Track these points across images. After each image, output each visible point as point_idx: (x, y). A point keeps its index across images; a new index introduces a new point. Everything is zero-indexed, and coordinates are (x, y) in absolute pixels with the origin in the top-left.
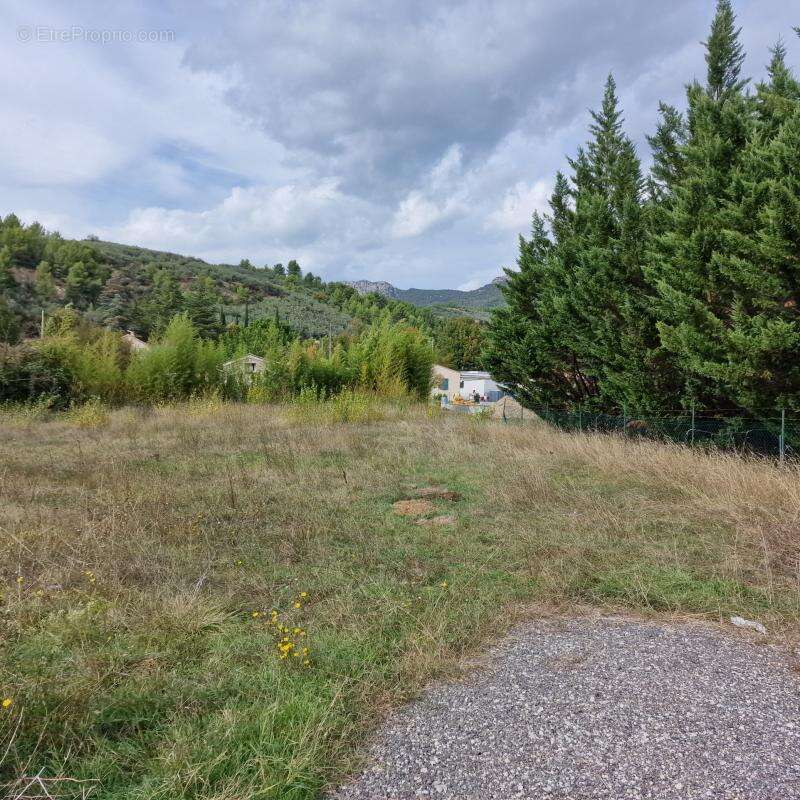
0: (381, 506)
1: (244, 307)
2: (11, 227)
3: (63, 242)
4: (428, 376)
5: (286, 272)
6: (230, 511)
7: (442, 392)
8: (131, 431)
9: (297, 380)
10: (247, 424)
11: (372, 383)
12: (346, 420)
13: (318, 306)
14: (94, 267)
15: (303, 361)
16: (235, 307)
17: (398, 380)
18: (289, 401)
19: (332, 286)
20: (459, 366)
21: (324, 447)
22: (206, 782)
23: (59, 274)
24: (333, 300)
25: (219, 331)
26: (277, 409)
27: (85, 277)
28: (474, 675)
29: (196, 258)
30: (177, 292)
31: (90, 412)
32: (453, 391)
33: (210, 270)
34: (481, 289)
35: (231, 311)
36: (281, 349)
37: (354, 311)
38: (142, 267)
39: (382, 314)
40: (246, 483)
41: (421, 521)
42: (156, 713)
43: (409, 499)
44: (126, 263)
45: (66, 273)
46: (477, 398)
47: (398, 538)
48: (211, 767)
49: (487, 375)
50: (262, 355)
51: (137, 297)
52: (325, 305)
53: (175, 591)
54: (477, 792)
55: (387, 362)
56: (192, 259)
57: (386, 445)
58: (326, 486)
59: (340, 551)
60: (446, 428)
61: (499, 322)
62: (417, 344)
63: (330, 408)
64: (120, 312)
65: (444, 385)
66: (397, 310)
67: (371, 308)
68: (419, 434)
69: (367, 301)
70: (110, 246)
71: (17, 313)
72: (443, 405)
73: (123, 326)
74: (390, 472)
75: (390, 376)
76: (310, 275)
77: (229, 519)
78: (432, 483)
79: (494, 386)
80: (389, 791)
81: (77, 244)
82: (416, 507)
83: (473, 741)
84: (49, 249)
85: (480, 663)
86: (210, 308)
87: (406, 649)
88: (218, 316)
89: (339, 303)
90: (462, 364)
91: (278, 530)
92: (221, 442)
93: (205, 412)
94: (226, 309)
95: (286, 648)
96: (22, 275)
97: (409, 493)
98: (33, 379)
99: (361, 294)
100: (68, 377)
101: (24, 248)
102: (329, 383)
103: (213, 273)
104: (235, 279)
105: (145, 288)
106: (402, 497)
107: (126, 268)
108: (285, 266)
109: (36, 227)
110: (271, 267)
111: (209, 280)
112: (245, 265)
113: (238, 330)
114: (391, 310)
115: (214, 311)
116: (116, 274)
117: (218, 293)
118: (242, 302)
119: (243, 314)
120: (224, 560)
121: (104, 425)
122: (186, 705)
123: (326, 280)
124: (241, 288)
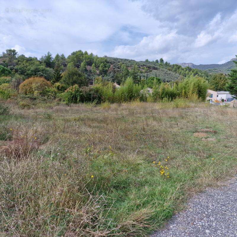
0: (189, 134)
1: (146, 74)
2: (86, 55)
3: (98, 58)
4: (206, 93)
5: (159, 62)
6: (143, 133)
7: (210, 99)
8: (116, 110)
9: (162, 95)
10: (147, 108)
11: (186, 96)
12: (177, 107)
13: (169, 72)
14: (106, 64)
15: (164, 89)
16: (143, 74)
17: (195, 95)
18: (159, 102)
19: (174, 65)
20: (217, 89)
21: (170, 116)
22: (142, 204)
23: (97, 67)
24: (173, 70)
25: (139, 81)
26: (156, 104)
27: (104, 67)
28: (223, 188)
29: (133, 60)
30: (128, 70)
31: (106, 104)
32: (214, 98)
33: (137, 63)
34: (226, 63)
35: (143, 75)
36: (157, 86)
37: (181, 73)
38: (118, 63)
39: (190, 73)
40: (147, 125)
41: (203, 139)
42: (127, 185)
43: (199, 132)
44: (114, 63)
45: (99, 66)
46: (223, 100)
47: (195, 144)
48: (143, 201)
49: (228, 92)
50: (152, 88)
51: (117, 72)
52: (171, 72)
53: (130, 153)
54: (225, 222)
55: (191, 89)
56: (132, 60)
57: (191, 115)
58: (171, 127)
59: (177, 146)
60: (212, 110)
61: (233, 74)
62: (202, 83)
63: (173, 104)
64: (113, 77)
65: (211, 96)
66: (195, 72)
67: (186, 72)
68: (202, 112)
69: (185, 70)
70: (110, 58)
71: (88, 78)
72: (210, 103)
73: (113, 81)
74: (192, 123)
75: (192, 93)
76: (166, 62)
77: (143, 135)
78: (207, 127)
79: (230, 96)
80: (195, 217)
81: (101, 58)
82: (201, 135)
83: (223, 207)
84: (95, 60)
85: (225, 184)
86: (137, 75)
87: (199, 177)
88: (139, 77)
89: (175, 71)
90: (218, 89)
91: (158, 139)
92: (140, 113)
93: (135, 105)
94: (141, 75)
95: (163, 172)
96: (88, 68)
97: (199, 130)
98: (92, 96)
99: (183, 67)
100: (101, 95)
101: (89, 60)
102: (172, 96)
103: (138, 64)
104: (144, 65)
105: (119, 70)
106: (196, 131)
107: (114, 64)
108: (159, 60)
109: (92, 54)
110: (155, 61)
111: (136, 66)
112: (147, 61)
113: (145, 81)
114: (193, 72)
115: (138, 75)
116: (111, 66)
117: (139, 70)
118: (146, 72)
119: (146, 76)
120: (142, 146)
121: (109, 108)
122: (135, 183)
123: (172, 64)
124: (146, 68)
